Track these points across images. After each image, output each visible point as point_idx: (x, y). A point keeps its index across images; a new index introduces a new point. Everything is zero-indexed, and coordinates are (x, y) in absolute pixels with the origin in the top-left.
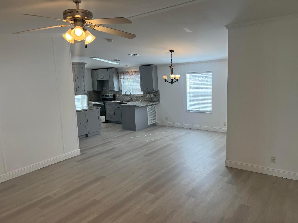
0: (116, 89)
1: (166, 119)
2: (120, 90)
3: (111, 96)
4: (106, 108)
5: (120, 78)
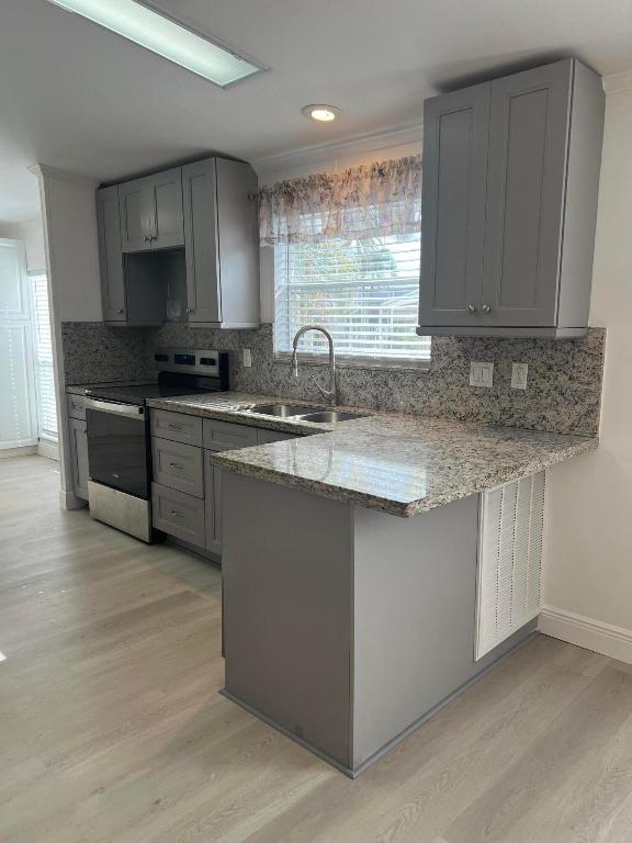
2: (261, 326)
3: (204, 361)
4: (158, 444)
5: (263, 233)
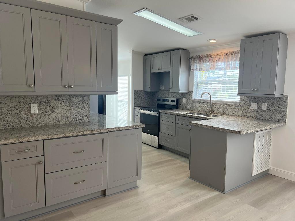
0: (182, 89)
2: (189, 92)
3: (172, 101)
4: (161, 122)
5: (191, 68)
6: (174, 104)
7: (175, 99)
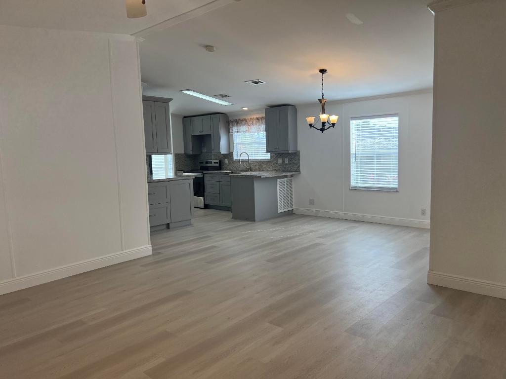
0: (224, 151)
1: (312, 202)
2: (230, 153)
3: (215, 163)
4: (206, 183)
5: (231, 131)
6: (217, 165)
7: (218, 161)
